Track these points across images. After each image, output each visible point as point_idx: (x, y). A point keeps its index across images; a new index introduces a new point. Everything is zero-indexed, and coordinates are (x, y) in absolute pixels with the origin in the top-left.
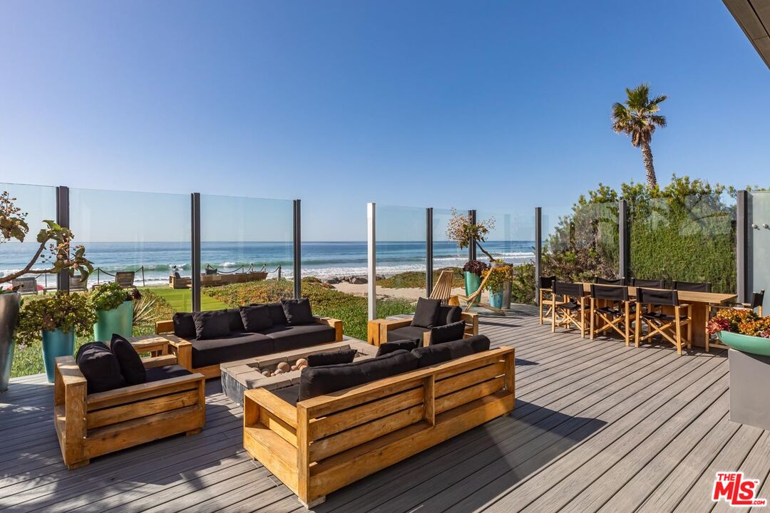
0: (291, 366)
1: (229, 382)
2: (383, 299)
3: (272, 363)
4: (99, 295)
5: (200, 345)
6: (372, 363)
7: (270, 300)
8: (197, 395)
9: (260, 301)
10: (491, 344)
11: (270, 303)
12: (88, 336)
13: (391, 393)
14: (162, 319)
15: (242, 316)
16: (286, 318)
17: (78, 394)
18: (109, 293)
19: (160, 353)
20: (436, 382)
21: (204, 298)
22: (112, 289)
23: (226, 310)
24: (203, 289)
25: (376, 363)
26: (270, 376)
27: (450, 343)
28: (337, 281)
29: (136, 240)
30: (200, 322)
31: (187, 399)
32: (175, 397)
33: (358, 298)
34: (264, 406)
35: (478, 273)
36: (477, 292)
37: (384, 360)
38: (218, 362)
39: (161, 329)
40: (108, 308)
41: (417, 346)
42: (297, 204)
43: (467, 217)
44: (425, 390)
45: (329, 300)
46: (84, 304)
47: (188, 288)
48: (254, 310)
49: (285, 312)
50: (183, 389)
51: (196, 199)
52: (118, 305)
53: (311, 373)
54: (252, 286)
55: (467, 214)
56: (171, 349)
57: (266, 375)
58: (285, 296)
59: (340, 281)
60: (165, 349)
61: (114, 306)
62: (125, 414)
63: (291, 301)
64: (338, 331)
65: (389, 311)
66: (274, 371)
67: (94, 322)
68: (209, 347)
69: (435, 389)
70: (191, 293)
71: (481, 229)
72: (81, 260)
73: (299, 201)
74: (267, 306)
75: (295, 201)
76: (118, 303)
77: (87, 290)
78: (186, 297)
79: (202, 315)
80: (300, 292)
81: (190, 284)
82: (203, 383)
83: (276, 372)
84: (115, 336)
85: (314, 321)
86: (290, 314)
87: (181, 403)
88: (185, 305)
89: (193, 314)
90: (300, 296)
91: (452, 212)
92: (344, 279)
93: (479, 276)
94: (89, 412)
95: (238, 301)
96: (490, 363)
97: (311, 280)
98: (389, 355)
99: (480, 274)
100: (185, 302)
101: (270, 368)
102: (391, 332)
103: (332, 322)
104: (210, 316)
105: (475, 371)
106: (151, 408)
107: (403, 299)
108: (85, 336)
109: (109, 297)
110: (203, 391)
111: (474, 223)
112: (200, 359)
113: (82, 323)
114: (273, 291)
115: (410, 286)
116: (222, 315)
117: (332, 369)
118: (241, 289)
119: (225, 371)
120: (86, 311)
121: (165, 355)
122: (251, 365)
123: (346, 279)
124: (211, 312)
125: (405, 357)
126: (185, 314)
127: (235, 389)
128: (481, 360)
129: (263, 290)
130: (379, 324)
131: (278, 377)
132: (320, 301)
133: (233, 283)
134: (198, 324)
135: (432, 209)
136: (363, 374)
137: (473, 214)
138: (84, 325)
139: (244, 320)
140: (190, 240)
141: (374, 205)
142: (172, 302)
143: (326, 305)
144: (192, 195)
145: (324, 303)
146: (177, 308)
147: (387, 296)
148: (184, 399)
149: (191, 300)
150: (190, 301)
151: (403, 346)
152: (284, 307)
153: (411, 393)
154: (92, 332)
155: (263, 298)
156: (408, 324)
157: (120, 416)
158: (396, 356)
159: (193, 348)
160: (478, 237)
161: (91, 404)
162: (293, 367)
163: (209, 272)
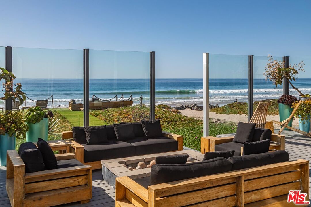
0: (147, 165)
1: (107, 172)
2: (216, 122)
3: (134, 162)
4: (29, 114)
5: (89, 148)
6: (199, 165)
7: (134, 120)
8: (87, 179)
9: (128, 121)
10: (290, 157)
11: (134, 122)
12: (23, 139)
13: (212, 186)
14: (65, 131)
15: (115, 130)
16: (144, 133)
17: (21, 172)
18: (35, 113)
19: (65, 152)
20: (245, 181)
21: (91, 118)
22: (37, 110)
23: (105, 126)
24: (90, 111)
25: (202, 165)
26: (133, 170)
27: (257, 155)
28: (182, 108)
29: (49, 78)
30: (88, 133)
31: (81, 180)
32: (74, 179)
33: (197, 121)
34: (127, 187)
35: (290, 104)
36: (288, 119)
37: (208, 163)
38: (100, 159)
39: (65, 137)
40: (34, 122)
41: (232, 155)
42: (153, 55)
43: (281, 62)
44: (237, 186)
45: (176, 121)
46: (21, 119)
47: (81, 110)
48: (123, 126)
49: (144, 129)
50: (79, 174)
51: (86, 52)
52: (40, 120)
53: (157, 168)
54: (122, 110)
55: (282, 59)
56: (72, 149)
57: (130, 169)
58: (145, 117)
59: (185, 108)
60: (68, 149)
61: (38, 121)
62: (46, 187)
63: (148, 121)
64: (179, 143)
65: (220, 131)
66: (135, 168)
67: (26, 130)
68: (94, 149)
69: (244, 186)
70: (83, 114)
71: (292, 71)
72: (19, 92)
73: (154, 53)
74: (131, 124)
75: (151, 53)
76: (40, 119)
77: (19, 110)
78: (80, 116)
79: (90, 128)
80: (154, 115)
81: (82, 107)
82: (91, 171)
83: (137, 168)
84: (40, 139)
85: (163, 136)
86: (146, 130)
87: (78, 183)
88: (79, 122)
89: (85, 128)
90: (154, 118)
91: (269, 59)
92: (188, 107)
93: (290, 107)
94: (26, 184)
95: (113, 120)
96: (289, 171)
97: (164, 107)
98: (211, 160)
99: (291, 105)
100: (79, 120)
101: (133, 165)
102: (217, 146)
103: (175, 137)
104: (95, 129)
105: (276, 176)
106: (60, 184)
107: (232, 122)
108: (21, 139)
109: (35, 115)
110: (91, 176)
111: (288, 66)
112: (89, 157)
113: (19, 130)
114: (137, 114)
115: (238, 113)
116: (102, 129)
117: (171, 167)
118: (115, 112)
119: (104, 165)
120: (22, 123)
121: (67, 153)
122: (121, 163)
123: (189, 106)
124: (95, 127)
125: (223, 162)
126: (79, 127)
127: (110, 177)
128: (282, 168)
129: (130, 113)
130: (209, 140)
131: (138, 171)
132: (169, 122)
133: (110, 108)
134: (87, 134)
135: (253, 56)
136: (192, 171)
137: (286, 59)
138: (21, 132)
139: (116, 133)
140: (83, 78)
141: (208, 54)
142: (71, 120)
143: (174, 125)
144: (84, 49)
145: (173, 123)
146: (73, 124)
147: (219, 120)
148: (80, 180)
149: (83, 118)
150: (82, 120)
151: (222, 155)
152: (143, 125)
153: (227, 187)
154: (25, 137)
155: (130, 119)
156: (230, 140)
157: (43, 188)
158: (216, 161)
159: (84, 149)
160: (290, 77)
161: (27, 178)
162: (148, 166)
163: (94, 100)
